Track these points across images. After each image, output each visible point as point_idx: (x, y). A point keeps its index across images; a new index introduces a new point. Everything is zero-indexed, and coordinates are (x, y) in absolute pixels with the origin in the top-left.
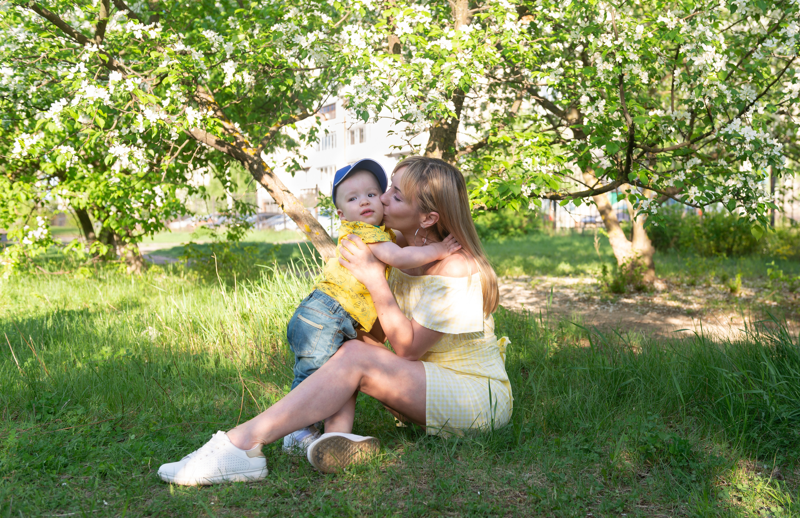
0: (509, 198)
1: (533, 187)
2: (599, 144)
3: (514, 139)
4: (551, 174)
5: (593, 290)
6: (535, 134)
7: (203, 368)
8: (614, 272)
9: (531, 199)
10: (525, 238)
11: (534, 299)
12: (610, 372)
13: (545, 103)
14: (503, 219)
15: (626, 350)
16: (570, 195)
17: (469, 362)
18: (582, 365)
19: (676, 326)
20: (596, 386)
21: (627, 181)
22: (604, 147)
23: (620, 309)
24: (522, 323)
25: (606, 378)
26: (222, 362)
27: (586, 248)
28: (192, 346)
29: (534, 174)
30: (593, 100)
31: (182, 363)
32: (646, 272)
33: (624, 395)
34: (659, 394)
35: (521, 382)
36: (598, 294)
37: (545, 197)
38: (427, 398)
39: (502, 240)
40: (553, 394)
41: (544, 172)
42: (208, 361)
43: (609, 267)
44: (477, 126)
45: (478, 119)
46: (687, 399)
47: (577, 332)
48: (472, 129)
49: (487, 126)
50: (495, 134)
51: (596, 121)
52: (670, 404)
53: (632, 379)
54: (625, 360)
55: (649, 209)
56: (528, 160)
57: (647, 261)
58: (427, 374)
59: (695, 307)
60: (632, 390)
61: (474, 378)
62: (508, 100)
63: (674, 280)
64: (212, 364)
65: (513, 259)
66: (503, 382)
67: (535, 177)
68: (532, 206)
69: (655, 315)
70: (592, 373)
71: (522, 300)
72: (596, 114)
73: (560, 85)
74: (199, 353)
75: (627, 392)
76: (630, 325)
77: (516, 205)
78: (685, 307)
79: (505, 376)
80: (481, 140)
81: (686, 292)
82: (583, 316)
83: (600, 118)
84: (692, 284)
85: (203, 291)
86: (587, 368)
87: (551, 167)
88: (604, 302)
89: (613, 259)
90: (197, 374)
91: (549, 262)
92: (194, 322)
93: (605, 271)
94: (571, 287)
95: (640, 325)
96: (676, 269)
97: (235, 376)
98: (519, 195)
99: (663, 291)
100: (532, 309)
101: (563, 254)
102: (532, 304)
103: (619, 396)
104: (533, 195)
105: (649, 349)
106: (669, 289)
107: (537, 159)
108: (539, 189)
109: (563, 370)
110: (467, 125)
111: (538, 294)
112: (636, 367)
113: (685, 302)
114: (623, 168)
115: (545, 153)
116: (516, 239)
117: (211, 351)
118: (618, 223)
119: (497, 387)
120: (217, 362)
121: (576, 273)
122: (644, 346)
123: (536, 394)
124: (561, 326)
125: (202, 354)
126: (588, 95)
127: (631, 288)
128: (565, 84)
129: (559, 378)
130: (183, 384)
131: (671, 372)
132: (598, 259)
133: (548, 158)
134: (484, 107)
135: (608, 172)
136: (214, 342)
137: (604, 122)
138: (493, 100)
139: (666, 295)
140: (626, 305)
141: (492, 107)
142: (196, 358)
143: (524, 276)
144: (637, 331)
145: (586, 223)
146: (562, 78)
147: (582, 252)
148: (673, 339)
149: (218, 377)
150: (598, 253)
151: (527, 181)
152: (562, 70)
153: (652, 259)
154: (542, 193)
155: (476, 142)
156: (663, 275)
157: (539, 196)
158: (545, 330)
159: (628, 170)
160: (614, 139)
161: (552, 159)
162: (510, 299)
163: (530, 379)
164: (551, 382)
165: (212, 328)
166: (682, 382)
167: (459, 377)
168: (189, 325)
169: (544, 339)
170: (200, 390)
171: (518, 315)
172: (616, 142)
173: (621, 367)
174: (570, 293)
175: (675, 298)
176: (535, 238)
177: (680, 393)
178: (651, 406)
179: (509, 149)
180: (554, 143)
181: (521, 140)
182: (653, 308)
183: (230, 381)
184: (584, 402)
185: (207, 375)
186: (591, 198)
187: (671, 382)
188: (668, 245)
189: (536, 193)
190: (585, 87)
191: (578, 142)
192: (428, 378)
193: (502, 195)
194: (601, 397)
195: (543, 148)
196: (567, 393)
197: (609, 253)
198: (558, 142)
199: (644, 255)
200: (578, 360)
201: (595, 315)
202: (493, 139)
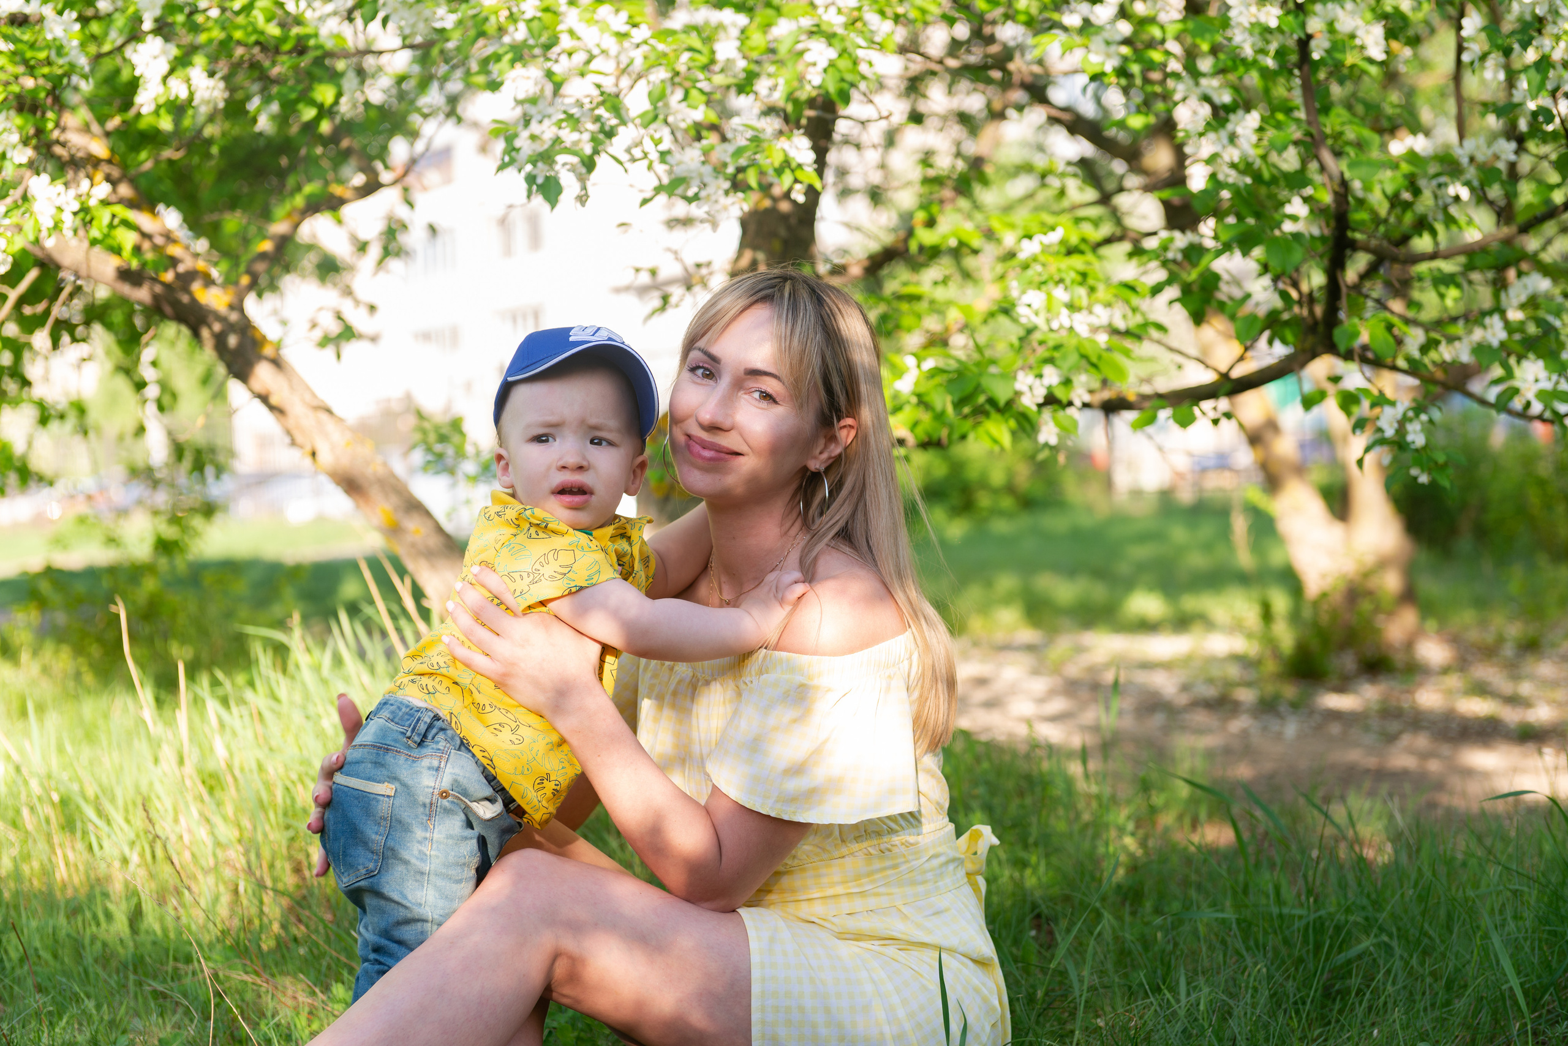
0: (980, 412)
1: (1052, 377)
2: (1245, 242)
3: (989, 235)
4: (1103, 338)
5: (1233, 672)
6: (1049, 219)
7: (94, 938)
8: (1295, 617)
9: (1047, 413)
10: (1025, 521)
11: (1058, 705)
12: (1298, 924)
13: (1076, 125)
14: (957, 467)
15: (1343, 852)
16: (1160, 396)
17: (872, 902)
18: (1214, 905)
19: (1486, 775)
20: (1260, 968)
21: (1331, 348)
22: (1258, 252)
23: (1319, 728)
24: (1028, 778)
25: (1286, 942)
26: (151, 920)
27: (1207, 547)
28: (61, 873)
29: (1052, 339)
30: (1220, 115)
31: (34, 924)
32: (1391, 614)
33: (1344, 993)
34: (1448, 987)
35: (1034, 959)
36: (1248, 684)
37: (1086, 405)
38: (755, 1017)
39: (956, 529)
40: (1131, 993)
41: (1083, 330)
42: (109, 916)
43: (1281, 602)
44: (876, 195)
45: (876, 178)
46: (1534, 999)
47: (1193, 801)
48: (859, 207)
49: (906, 199)
50: (931, 223)
51: (1232, 177)
52: (1485, 1016)
53: (1366, 943)
54: (1343, 886)
55: (1401, 430)
56: (1036, 298)
57: (1391, 582)
58: (754, 945)
59: (1542, 714)
60: (1369, 979)
61: (892, 950)
62: (964, 118)
63: (1474, 635)
64: (121, 924)
65: (989, 584)
66: (981, 963)
67: (1057, 348)
68: (1048, 433)
69: (1422, 741)
70: (1246, 927)
71: (1023, 707)
72: (1233, 154)
73: (1122, 72)
74: (83, 891)
75: (1355, 982)
76: (1350, 777)
77: (999, 430)
78: (1511, 716)
79: (986, 947)
80: (888, 239)
81: (1513, 669)
82: (1210, 754)
83: (1245, 167)
84: (1531, 647)
85: (89, 707)
86: (1230, 914)
87: (1102, 315)
88: (1267, 707)
89: (1290, 579)
90: (78, 956)
91: (1098, 592)
92: (65, 802)
93: (1267, 614)
94: (1166, 666)
95: (1381, 775)
96: (1481, 603)
97: (188, 959)
98: (1010, 403)
99: (1445, 670)
100: (1052, 733)
101: (1142, 568)
102: (1054, 719)
103: (1328, 993)
104: (1050, 401)
105: (1414, 852)
106: (1461, 664)
107: (1060, 294)
108: (1067, 382)
109: (1158, 921)
110: (845, 193)
111: (1071, 687)
112: (1377, 905)
113: (1513, 700)
114: (1319, 310)
115: (1084, 275)
116: (1001, 526)
117: (117, 887)
118: (1300, 470)
119: (960, 975)
120: (136, 916)
121: (1182, 623)
122: (1396, 838)
123: (1080, 993)
124: (1146, 787)
125: (91, 897)
126: (1206, 99)
127: (1348, 662)
128: (1135, 68)
129: (1146, 943)
130: (39, 989)
131: (1486, 921)
132: (1243, 579)
133: (1092, 290)
134: (891, 139)
135: (1273, 323)
136: (125, 861)
137: (1257, 177)
138: (916, 118)
139: (1453, 681)
140: (1335, 715)
141: (914, 138)
142: (74, 910)
143: (1027, 635)
144: (1372, 794)
145: (1204, 470)
146: (1125, 50)
147: (1197, 560)
148: (1483, 814)
149: (138, 963)
150: (1245, 559)
151: (1032, 360)
152: (1125, 28)
153: (1410, 571)
154: (1080, 395)
155: (874, 247)
156: (1442, 621)
157: (1070, 404)
158: (1098, 797)
159: (1331, 319)
160: (1288, 227)
161: (1102, 293)
162: (991, 704)
163: (1061, 951)
164: (1123, 957)
165: (118, 817)
166: (1518, 948)
167: (847, 950)
168: (49, 811)
169: (1097, 828)
170: (90, 1005)
171: (1014, 754)
172: (1297, 236)
173: (1331, 905)
174: (1166, 684)
175: (1481, 690)
176: (1055, 522)
177: (1514, 982)
178: (1425, 1023)
179: (970, 262)
180: (1108, 241)
181: (1009, 239)
182: (1417, 721)
183: (176, 976)
184: (1226, 1014)
185: (105, 958)
186: (1223, 404)
187: (1485, 949)
188: (1452, 531)
189: (1061, 394)
190: (1195, 74)
191: (1181, 240)
192: (755, 959)
193: (958, 404)
194: (1277, 999)
195: (1077, 262)
196: (1173, 990)
197: (1276, 558)
198: (1121, 239)
199: (1382, 564)
200: (1199, 887)
201: (1244, 749)
202: (926, 237)
